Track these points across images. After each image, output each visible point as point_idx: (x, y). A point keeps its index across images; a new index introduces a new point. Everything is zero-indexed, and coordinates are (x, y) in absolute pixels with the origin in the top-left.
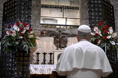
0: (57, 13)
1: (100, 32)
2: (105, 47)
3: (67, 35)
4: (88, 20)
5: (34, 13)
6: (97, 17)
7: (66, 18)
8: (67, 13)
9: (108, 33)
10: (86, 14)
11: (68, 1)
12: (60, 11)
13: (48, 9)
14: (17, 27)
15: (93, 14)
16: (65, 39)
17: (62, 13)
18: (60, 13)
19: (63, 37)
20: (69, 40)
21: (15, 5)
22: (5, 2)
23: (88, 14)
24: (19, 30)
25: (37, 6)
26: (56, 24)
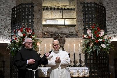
0: (57, 15)
1: (93, 35)
2: (96, 49)
3: (65, 35)
4: (83, 22)
5: (36, 17)
6: (91, 19)
7: (65, 19)
8: (66, 14)
9: (100, 35)
10: (81, 17)
11: (67, 1)
12: (60, 12)
13: (50, 11)
14: (21, 33)
15: (87, 16)
16: (63, 38)
17: (61, 14)
18: (60, 14)
19: (61, 37)
20: (66, 40)
21: (20, 11)
22: (13, 8)
23: (82, 16)
24: (22, 35)
25: (39, 11)
26: (57, 24)
